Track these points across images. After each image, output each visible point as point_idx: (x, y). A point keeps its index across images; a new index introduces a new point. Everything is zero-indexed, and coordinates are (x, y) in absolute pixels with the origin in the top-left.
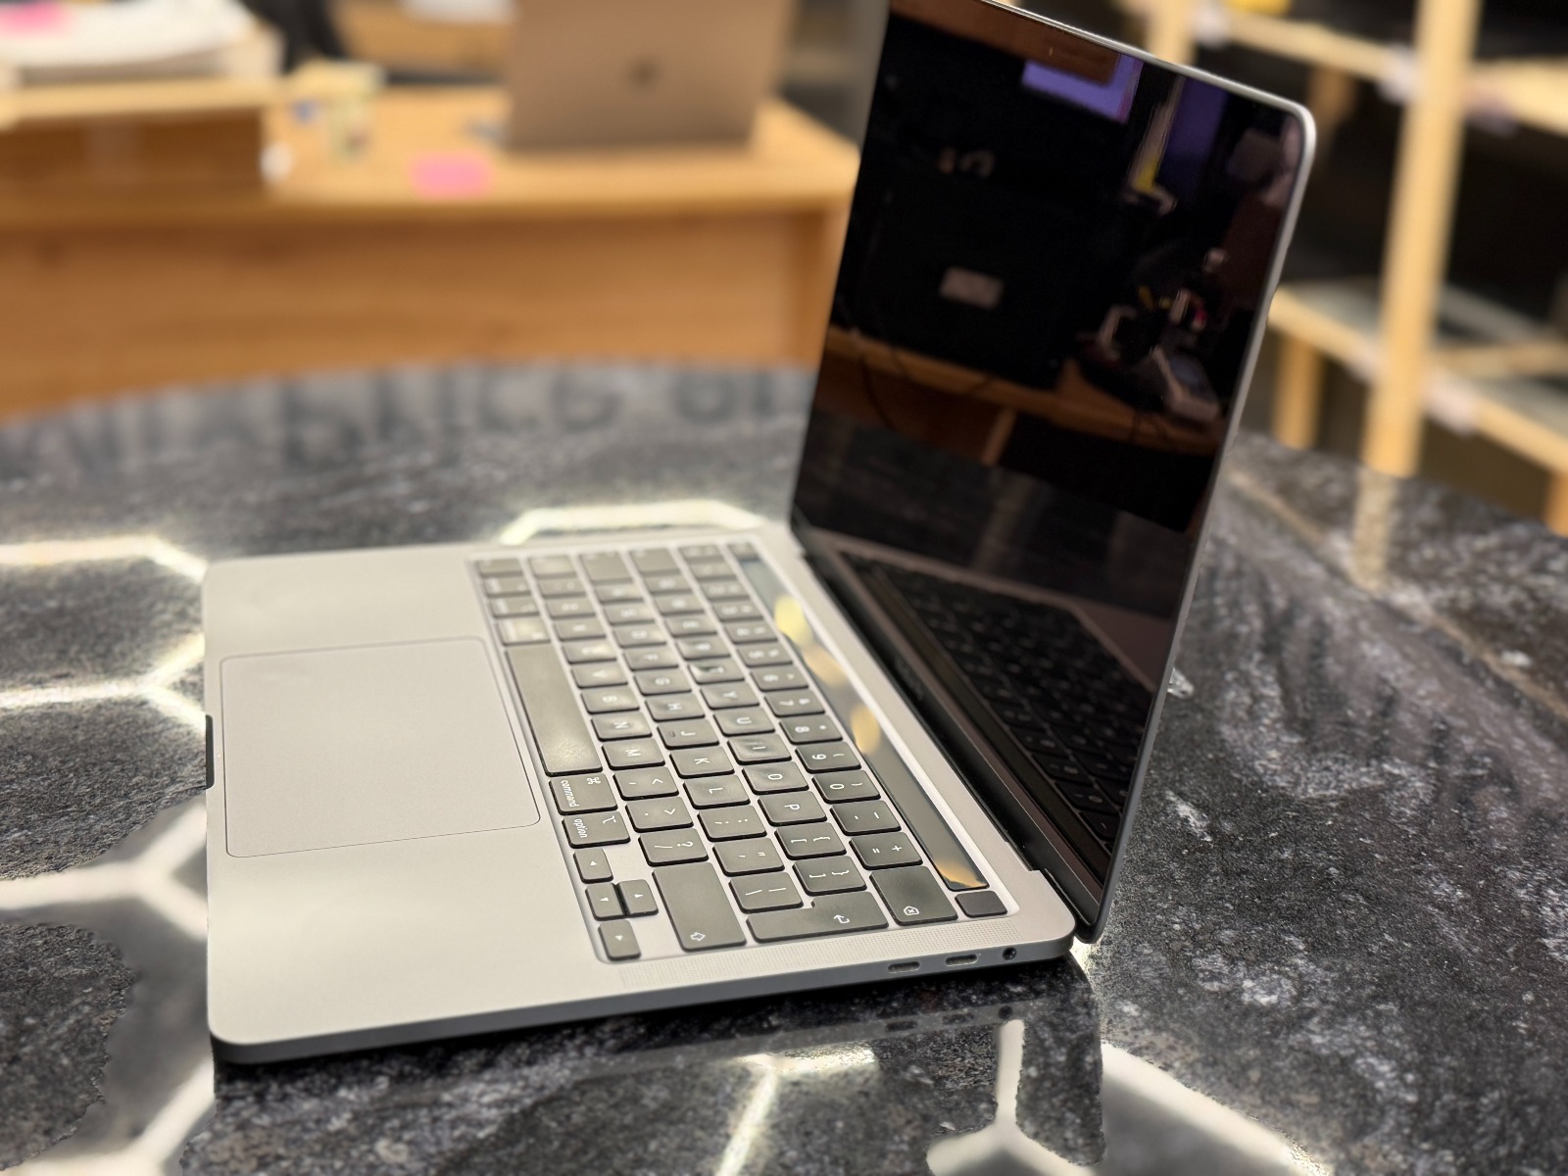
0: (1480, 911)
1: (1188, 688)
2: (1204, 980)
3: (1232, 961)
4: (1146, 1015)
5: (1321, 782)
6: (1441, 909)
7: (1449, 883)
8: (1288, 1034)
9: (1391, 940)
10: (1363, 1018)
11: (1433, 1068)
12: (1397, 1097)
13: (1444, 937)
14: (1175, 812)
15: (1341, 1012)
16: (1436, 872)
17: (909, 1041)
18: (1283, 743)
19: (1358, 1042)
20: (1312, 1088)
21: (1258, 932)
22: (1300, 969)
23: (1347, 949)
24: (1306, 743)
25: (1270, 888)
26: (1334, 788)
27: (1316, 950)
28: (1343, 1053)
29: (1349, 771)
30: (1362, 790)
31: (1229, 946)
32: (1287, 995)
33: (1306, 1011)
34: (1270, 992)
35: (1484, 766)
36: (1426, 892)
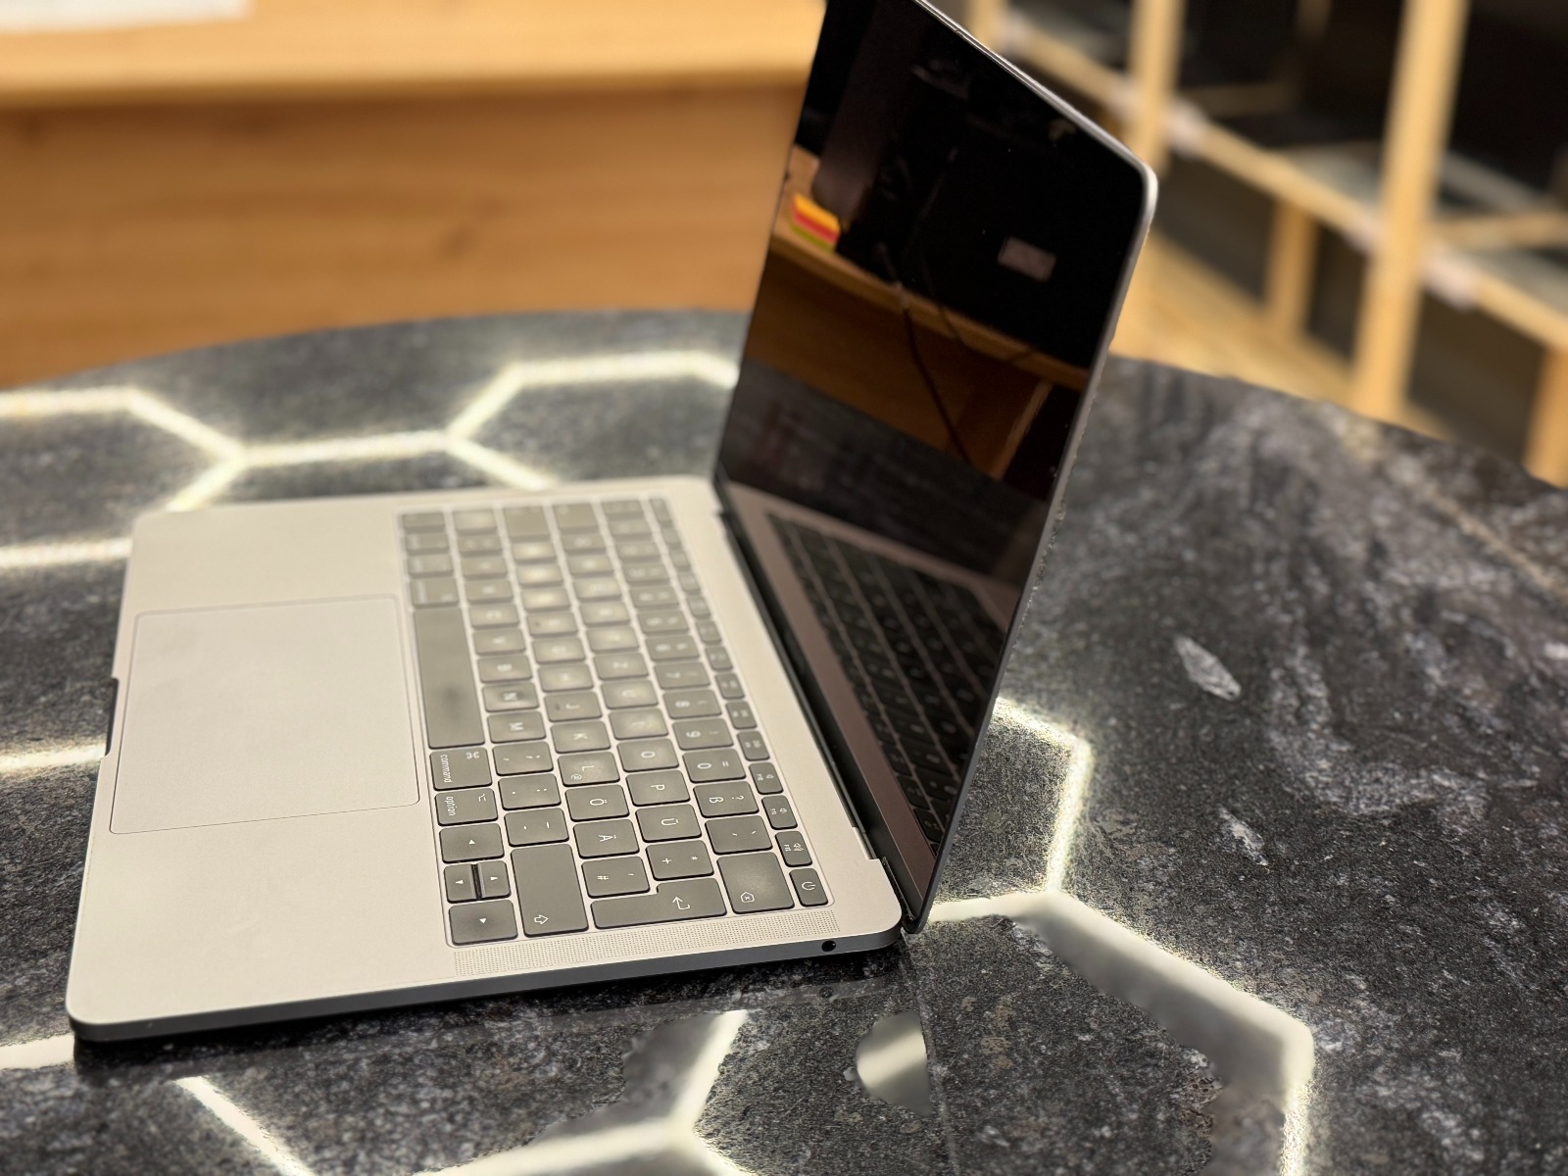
0: (1536, 943)
1: (1235, 688)
4: (1212, 1066)
5: (1372, 796)
6: (1497, 941)
7: (1503, 911)
8: (1354, 1085)
9: (1450, 977)
10: (1427, 1067)
11: (1497, 1122)
12: (1463, 1155)
13: (1501, 973)
14: (1230, 832)
15: (1407, 1058)
16: (1491, 900)
17: (983, 1098)
18: (1333, 751)
19: (1423, 1093)
20: (1380, 1147)
21: (1319, 970)
22: (1363, 1011)
23: (1407, 989)
24: (1356, 752)
25: (1328, 920)
26: (1386, 804)
27: (1377, 989)
28: (1409, 1106)
29: (1399, 783)
30: (1414, 805)
32: (1351, 1042)
33: (1371, 1060)
34: (1334, 1040)
35: (1532, 777)
36: (1482, 922)
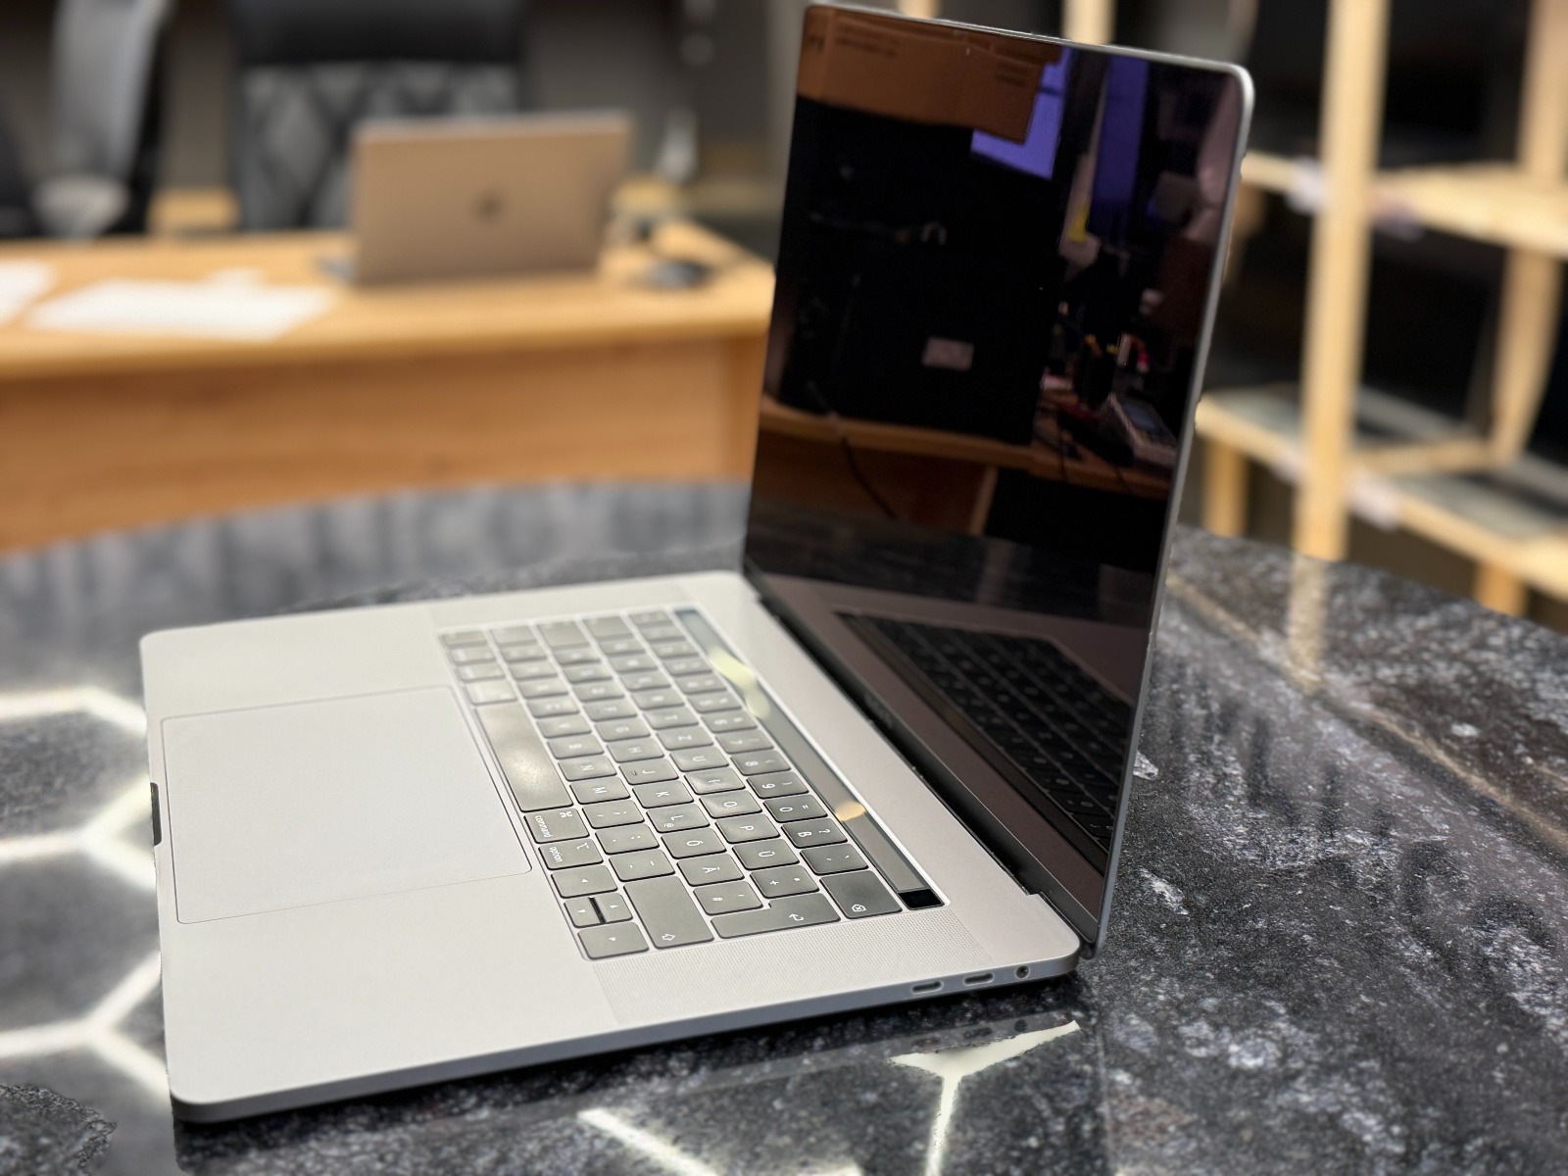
0: (1450, 969)
1: (1155, 771)
2: (1191, 1047)
3: (1216, 1027)
4: (1139, 1082)
5: (1288, 854)
6: (1413, 970)
7: (1418, 944)
8: (1276, 1094)
9: (1367, 1000)
10: (1347, 1076)
11: (1417, 1119)
12: (1384, 1149)
13: (1418, 996)
14: (1151, 889)
15: (1326, 1070)
16: (1405, 935)
18: (1249, 819)
19: (1344, 1098)
20: (1303, 1144)
21: (1240, 999)
22: (1283, 1032)
23: (1325, 1012)
24: (1271, 818)
25: (1247, 957)
26: (1301, 860)
27: (1296, 1014)
28: (1331, 1109)
29: (1314, 843)
30: (1328, 860)
31: (1213, 1014)
32: (1272, 1058)
33: (1292, 1072)
34: (1256, 1055)
35: (1442, 833)
36: (1398, 954)
